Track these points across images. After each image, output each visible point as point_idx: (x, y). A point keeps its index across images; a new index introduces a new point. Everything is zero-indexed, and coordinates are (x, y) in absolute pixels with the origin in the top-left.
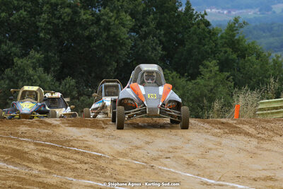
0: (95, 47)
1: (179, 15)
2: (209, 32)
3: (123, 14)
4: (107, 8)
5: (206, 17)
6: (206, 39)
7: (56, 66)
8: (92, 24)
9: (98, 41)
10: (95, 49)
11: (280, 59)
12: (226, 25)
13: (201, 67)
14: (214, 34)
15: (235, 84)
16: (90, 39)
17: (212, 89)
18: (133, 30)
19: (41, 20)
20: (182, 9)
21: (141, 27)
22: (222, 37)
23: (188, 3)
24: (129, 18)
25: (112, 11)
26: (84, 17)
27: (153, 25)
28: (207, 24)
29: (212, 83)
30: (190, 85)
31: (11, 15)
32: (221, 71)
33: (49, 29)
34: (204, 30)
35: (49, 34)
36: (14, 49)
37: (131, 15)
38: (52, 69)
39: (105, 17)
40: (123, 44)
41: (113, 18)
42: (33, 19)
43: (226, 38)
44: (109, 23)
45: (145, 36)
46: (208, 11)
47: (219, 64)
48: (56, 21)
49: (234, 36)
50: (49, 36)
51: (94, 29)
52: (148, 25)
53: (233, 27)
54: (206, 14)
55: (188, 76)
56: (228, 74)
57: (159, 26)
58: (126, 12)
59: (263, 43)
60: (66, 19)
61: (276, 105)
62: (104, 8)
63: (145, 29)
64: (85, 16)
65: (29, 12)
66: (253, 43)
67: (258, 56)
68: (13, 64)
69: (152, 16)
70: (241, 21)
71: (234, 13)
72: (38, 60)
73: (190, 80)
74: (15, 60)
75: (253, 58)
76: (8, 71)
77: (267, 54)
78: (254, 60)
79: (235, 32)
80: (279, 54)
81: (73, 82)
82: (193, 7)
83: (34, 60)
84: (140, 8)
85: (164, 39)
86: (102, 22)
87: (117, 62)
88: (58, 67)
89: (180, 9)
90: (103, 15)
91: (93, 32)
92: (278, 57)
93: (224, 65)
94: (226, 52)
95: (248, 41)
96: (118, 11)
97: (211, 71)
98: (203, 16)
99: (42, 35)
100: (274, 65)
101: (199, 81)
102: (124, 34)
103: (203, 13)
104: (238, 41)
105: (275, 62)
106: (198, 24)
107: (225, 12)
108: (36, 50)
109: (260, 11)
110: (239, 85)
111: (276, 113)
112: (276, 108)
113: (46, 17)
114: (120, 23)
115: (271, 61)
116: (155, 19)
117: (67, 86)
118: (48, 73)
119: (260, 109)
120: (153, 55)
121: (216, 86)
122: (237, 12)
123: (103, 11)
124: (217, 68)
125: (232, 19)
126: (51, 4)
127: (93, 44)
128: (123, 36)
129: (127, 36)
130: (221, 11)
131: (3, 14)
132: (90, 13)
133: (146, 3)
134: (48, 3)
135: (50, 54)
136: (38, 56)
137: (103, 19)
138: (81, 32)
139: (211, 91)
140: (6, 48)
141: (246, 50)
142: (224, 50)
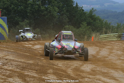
0: (46, 18)
1: (73, 8)
2: (84, 13)
3: (55, 7)
4: (50, 5)
5: (83, 8)
6: (83, 15)
8: (45, 11)
9: (47, 16)
10: (46, 19)
11: (107, 22)
12: (89, 11)
13: (81, 24)
15: (92, 30)
16: (44, 15)
18: (58, 12)
19: (28, 9)
20: (75, 5)
21: (61, 11)
22: (88, 14)
23: (77, 3)
24: (57, 8)
25: (51, 6)
26: (42, 8)
27: (65, 11)
28: (83, 10)
29: (85, 30)
30: (77, 30)
31: (18, 8)
32: (88, 25)
33: (31, 12)
34: (82, 12)
35: (31, 14)
36: (19, 19)
37: (58, 8)
38: (32, 25)
39: (49, 8)
40: (55, 17)
41: (52, 9)
42: (25, 9)
44: (50, 10)
45: (62, 15)
46: (83, 6)
47: (87, 23)
48: (33, 10)
49: (92, 14)
50: (31, 15)
51: (46, 12)
52: (63, 11)
53: (92, 11)
54: (82, 7)
56: (90, 27)
57: (67, 11)
58: (56, 7)
59: (101, 16)
60: (36, 9)
61: (105, 37)
63: (62, 12)
65: (24, 7)
66: (98, 17)
67: (100, 20)
68: (19, 24)
69: (65, 8)
70: (94, 9)
71: (92, 6)
72: (27, 23)
73: (77, 29)
74: (20, 23)
75: (98, 21)
76: (17, 26)
77: (102, 20)
78: (99, 22)
80: (107, 20)
81: (39, 30)
82: (78, 5)
84: (61, 6)
85: (68, 16)
86: (48, 10)
87: (53, 23)
88: (34, 25)
89: (74, 6)
90: (48, 8)
91: (45, 13)
92: (106, 21)
93: (89, 24)
95: (97, 16)
96: (54, 6)
97: (84, 26)
98: (81, 8)
99: (28, 14)
100: (105, 24)
102: (55, 14)
103: (81, 7)
104: (93, 16)
105: (106, 23)
106: (80, 10)
107: (89, 6)
108: (27, 19)
109: (100, 6)
111: (105, 39)
113: (30, 8)
114: (54, 10)
115: (104, 22)
116: (66, 9)
117: (37, 31)
119: (100, 38)
120: (65, 21)
123: (48, 6)
124: (86, 25)
125: (91, 8)
126: (31, 4)
127: (45, 17)
128: (55, 15)
129: (57, 14)
130: (87, 6)
131: (15, 8)
132: (44, 7)
133: (63, 4)
134: (30, 4)
135: (31, 21)
136: (27, 21)
137: (49, 9)
138: (41, 13)
139: (84, 32)
140: (17, 19)
141: (96, 19)
142: (88, 19)
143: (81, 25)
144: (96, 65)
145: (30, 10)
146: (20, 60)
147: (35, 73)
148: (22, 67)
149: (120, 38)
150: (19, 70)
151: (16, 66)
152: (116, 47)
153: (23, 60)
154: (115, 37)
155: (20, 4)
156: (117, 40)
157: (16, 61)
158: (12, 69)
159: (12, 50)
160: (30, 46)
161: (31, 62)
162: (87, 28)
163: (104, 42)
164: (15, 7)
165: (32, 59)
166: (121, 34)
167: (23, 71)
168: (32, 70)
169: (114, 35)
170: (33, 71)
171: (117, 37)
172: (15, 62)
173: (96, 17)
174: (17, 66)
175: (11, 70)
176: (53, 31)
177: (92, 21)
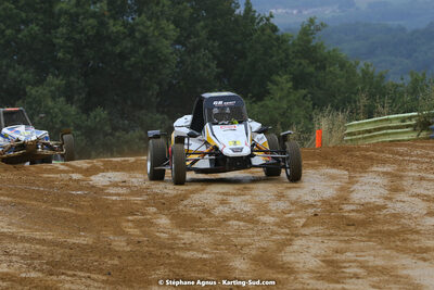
1: (236, 21)
2: (278, 39)
3: (164, 23)
4: (143, 15)
5: (272, 20)
6: (274, 49)
7: (80, 94)
8: (124, 38)
9: (133, 59)
10: (129, 69)
11: (371, 69)
13: (269, 84)
14: (284, 41)
15: (314, 105)
16: (122, 56)
17: (284, 113)
18: (178, 42)
19: (58, 35)
20: (240, 11)
21: (188, 37)
22: (294, 45)
23: (248, 4)
24: (172, 26)
25: (150, 19)
26: (115, 30)
27: (204, 34)
28: (274, 29)
29: (284, 104)
30: (256, 108)
31: (19, 31)
32: (296, 87)
33: (69, 47)
34: (270, 36)
35: (69, 53)
36: (24, 75)
37: (175, 22)
38: (76, 97)
39: (141, 28)
40: (166, 61)
41: (152, 28)
42: (48, 35)
43: (300, 45)
44: (146, 35)
45: (194, 50)
46: (273, 11)
47: (292, 79)
48: (77, 36)
49: (309, 42)
50: (69, 56)
51: (127, 44)
52: (197, 35)
53: (307, 31)
54: (271, 16)
55: (252, 97)
56: (304, 92)
57: (212, 35)
58: (168, 20)
59: (346, 50)
60: (90, 33)
61: (368, 128)
62: (139, 16)
63: (193, 40)
64: (115, 27)
65: (41, 26)
66: (334, 50)
67: (342, 66)
68: (25, 94)
69: (202, 23)
70: (317, 22)
71: (305, 12)
72: (58, 89)
73: (255, 102)
74: (28, 88)
75: (336, 69)
77: (353, 63)
78: (338, 71)
79: (311, 37)
80: (369, 62)
81: (105, 114)
82: (254, 8)
83: (53, 88)
84: (186, 14)
85: (218, 53)
86: (137, 34)
87: (159, 84)
88: (84, 96)
89: (237, 12)
90: (137, 24)
91: (126, 48)
92: (368, 66)
93: (299, 81)
94: (300, 64)
95: (329, 46)
96: (158, 18)
97: (282, 89)
98: (268, 20)
99: (60, 55)
100: (364, 77)
101: (268, 102)
102: (166, 47)
103: (267, 15)
104: (315, 47)
105: (365, 73)
106: (263, 30)
107: (295, 12)
108: (54, 75)
109: (339, 8)
110: (319, 105)
111: (371, 137)
112: (369, 131)
113: (65, 31)
114: (161, 34)
115: (358, 71)
116: (206, 26)
117: (98, 120)
118: (72, 104)
119: (349, 134)
120: (205, 74)
121: (290, 107)
122: (310, 11)
123: (137, 19)
124: (290, 85)
125: (305, 20)
126: (71, 15)
127: (127, 62)
128: (166, 51)
129: (171, 50)
130: (289, 11)
131: (8, 32)
132: (121, 23)
133: (192, 7)
134: (66, 13)
135: (72, 79)
136: (57, 82)
137: (139, 30)
138: (110, 48)
139: (283, 114)
140: (14, 74)
141: (326, 59)
142: (297, 61)
143: (270, 86)
144: (342, 238)
145: (67, 39)
146: (38, 235)
147: (103, 282)
148: (47, 263)
149: (428, 130)
150: (40, 275)
151: (23, 257)
152: (414, 166)
153: (49, 236)
154: (407, 126)
155: (24, 15)
156: (415, 140)
157: (24, 239)
158: (11, 271)
159: (6, 199)
160: (75, 176)
161: (84, 239)
162: (292, 97)
163: (367, 150)
164: (8, 27)
165: (84, 229)
166: (428, 115)
167: (55, 278)
168: (89, 271)
169: (403, 120)
170: (93, 276)
171: (414, 127)
172: (20, 245)
173: (326, 51)
174: (31, 259)
175: (7, 274)
176: (158, 116)
177: (311, 69)
